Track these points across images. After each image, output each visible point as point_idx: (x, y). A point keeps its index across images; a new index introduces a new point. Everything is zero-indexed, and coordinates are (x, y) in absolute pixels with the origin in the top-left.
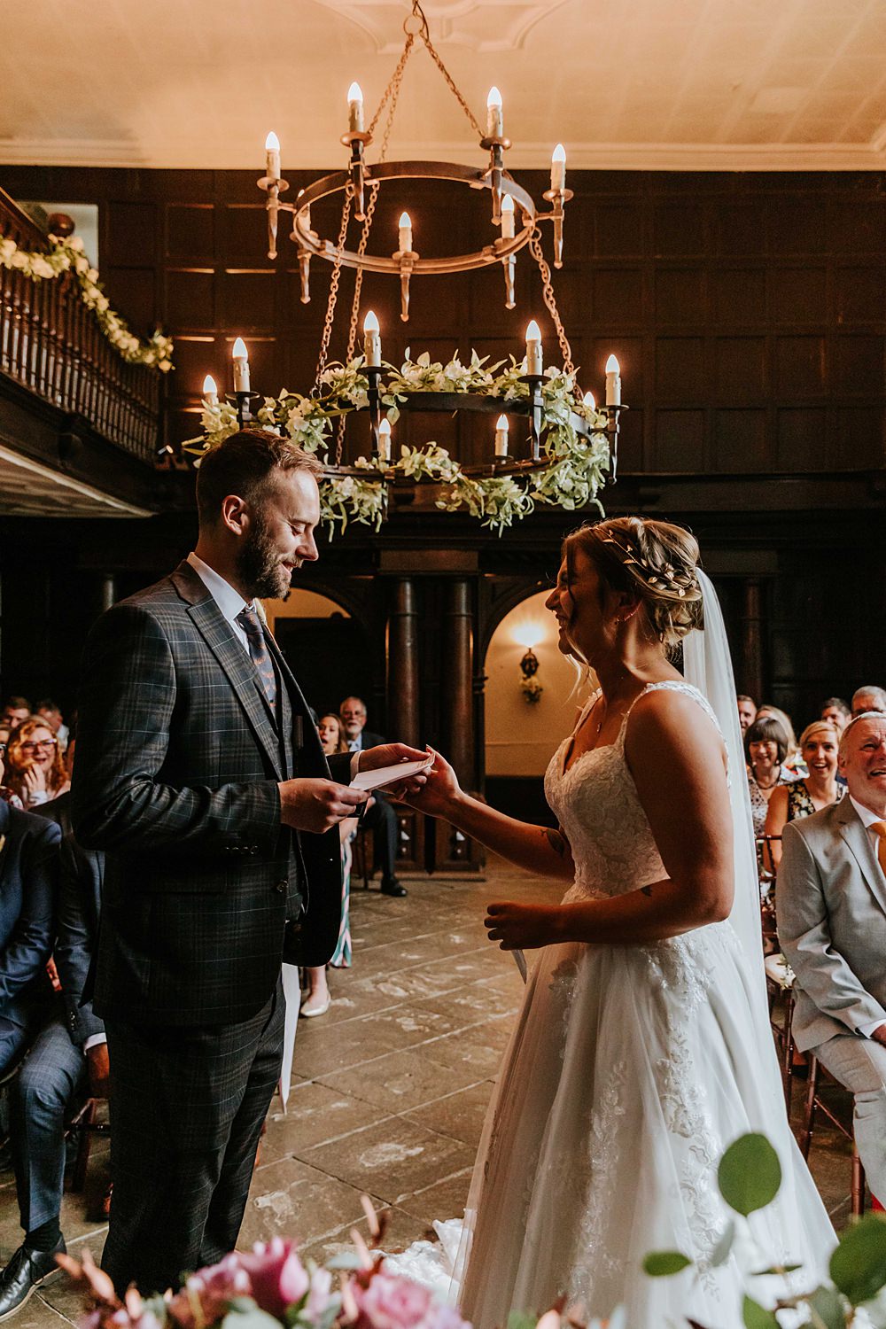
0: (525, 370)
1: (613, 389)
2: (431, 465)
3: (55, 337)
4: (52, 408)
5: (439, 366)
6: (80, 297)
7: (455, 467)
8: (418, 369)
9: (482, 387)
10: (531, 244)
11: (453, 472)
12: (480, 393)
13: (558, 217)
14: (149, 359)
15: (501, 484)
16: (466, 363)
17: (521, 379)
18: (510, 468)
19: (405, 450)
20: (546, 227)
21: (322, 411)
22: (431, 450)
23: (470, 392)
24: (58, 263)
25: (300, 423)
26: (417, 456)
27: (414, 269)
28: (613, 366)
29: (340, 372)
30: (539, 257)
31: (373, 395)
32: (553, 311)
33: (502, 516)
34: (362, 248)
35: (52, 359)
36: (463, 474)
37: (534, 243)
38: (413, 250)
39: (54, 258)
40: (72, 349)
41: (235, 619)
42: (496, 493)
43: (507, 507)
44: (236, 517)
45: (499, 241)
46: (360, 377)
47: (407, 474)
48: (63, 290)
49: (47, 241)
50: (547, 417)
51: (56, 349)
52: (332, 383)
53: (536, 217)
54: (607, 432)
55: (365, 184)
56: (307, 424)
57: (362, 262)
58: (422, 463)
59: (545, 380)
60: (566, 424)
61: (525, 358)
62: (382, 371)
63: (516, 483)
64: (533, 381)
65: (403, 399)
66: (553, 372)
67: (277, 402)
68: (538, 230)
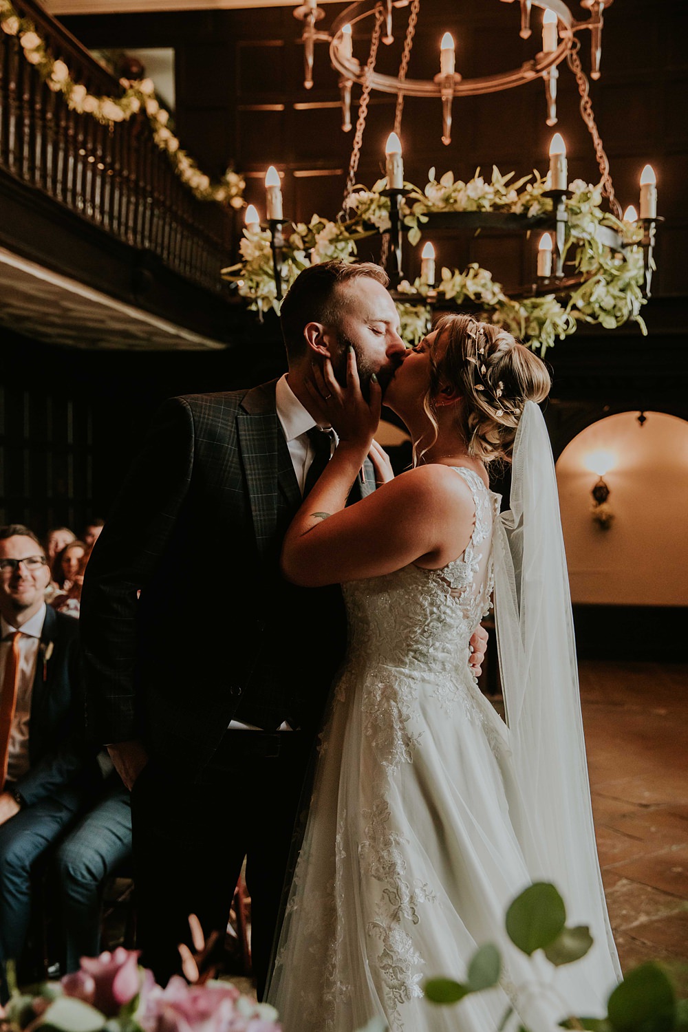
0: (549, 186)
1: (648, 202)
2: (472, 287)
3: (128, 178)
4: (125, 246)
5: (460, 184)
6: (151, 138)
7: (497, 288)
8: (440, 189)
9: (506, 205)
10: (569, 57)
11: (494, 294)
12: (504, 211)
13: (596, 25)
14: (220, 195)
15: (542, 304)
16: (488, 180)
17: (545, 194)
18: (551, 288)
19: (446, 273)
20: (583, 37)
21: (346, 234)
22: (472, 272)
23: (494, 210)
24: (128, 106)
25: (326, 247)
26: (458, 278)
27: (455, 91)
28: (648, 177)
29: (365, 196)
30: (577, 69)
31: (394, 215)
32: (591, 124)
33: (544, 336)
34: (402, 73)
35: (124, 200)
36: (505, 295)
37: (572, 55)
38: (456, 71)
39: (124, 101)
40: (144, 189)
41: (297, 438)
42: (537, 313)
43: (548, 327)
44: (320, 342)
45: (540, 55)
46: (383, 199)
47: (448, 296)
48: (135, 132)
49: (118, 85)
50: (574, 232)
51: (129, 189)
52: (357, 207)
53: (573, 26)
54: (643, 245)
55: (394, 7)
56: (332, 248)
57: (401, 86)
58: (464, 286)
59: (569, 194)
60: (592, 239)
61: (550, 174)
62: (404, 192)
63: (558, 302)
64: (556, 195)
65: (424, 220)
66: (579, 186)
67: (308, 228)
68: (576, 40)
